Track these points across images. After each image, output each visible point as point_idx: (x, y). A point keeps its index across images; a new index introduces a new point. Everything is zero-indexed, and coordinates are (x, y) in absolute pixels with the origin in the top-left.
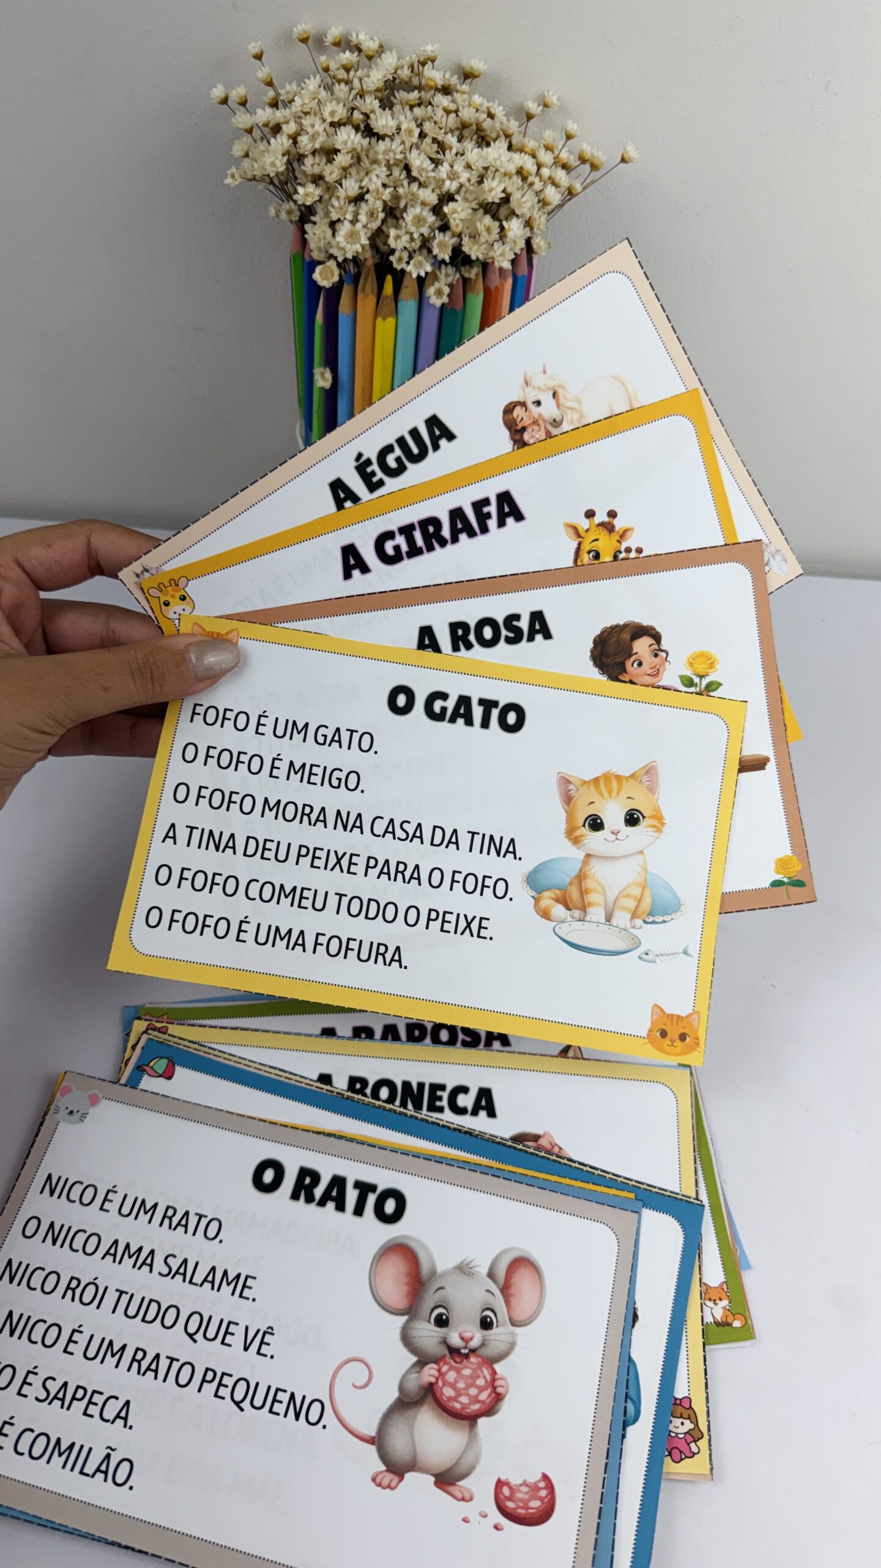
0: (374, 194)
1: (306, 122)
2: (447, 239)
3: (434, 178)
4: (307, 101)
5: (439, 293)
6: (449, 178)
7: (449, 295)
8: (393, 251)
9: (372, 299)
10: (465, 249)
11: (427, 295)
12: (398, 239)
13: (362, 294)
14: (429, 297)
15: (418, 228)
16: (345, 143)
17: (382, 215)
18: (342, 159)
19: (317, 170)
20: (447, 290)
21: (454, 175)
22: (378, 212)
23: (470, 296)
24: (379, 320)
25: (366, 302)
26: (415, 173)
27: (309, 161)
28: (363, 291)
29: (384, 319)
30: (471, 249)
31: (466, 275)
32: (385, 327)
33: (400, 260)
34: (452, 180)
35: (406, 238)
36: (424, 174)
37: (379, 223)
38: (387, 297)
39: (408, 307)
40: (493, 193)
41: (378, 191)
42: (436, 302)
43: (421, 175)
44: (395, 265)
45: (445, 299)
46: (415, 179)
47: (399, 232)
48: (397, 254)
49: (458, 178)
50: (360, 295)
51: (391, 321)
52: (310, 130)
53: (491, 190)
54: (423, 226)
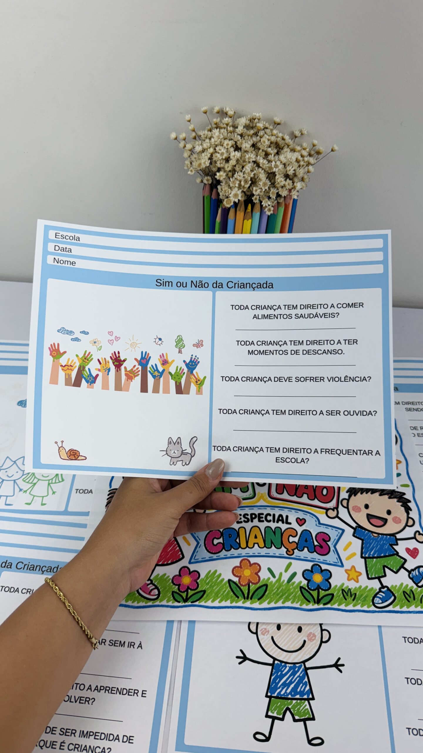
0: (248, 174)
1: (217, 149)
2: (275, 191)
3: (268, 167)
4: (216, 140)
5: (269, 210)
6: (275, 167)
7: (273, 211)
8: (253, 195)
9: (242, 214)
10: (280, 193)
11: (265, 211)
12: (256, 191)
13: (239, 212)
14: (266, 212)
15: (264, 187)
16: (234, 156)
17: (250, 182)
18: (233, 162)
19: (222, 165)
20: (272, 209)
21: (277, 166)
22: (249, 181)
23: (280, 208)
24: (245, 221)
25: (240, 215)
26: (261, 165)
27: (218, 163)
28: (240, 210)
29: (248, 220)
30: (282, 193)
31: (279, 201)
32: (248, 223)
33: (256, 199)
34: (276, 168)
35: (259, 191)
36: (265, 166)
37: (248, 185)
38: (248, 212)
39: (257, 215)
40: (291, 171)
41: (249, 173)
42: (269, 214)
43: (263, 166)
44: (254, 201)
45: (272, 212)
46: (261, 167)
47: (257, 188)
48: (255, 197)
49: (278, 167)
50: (238, 212)
51: (250, 220)
52: (220, 152)
53: (290, 170)
54: (266, 186)
